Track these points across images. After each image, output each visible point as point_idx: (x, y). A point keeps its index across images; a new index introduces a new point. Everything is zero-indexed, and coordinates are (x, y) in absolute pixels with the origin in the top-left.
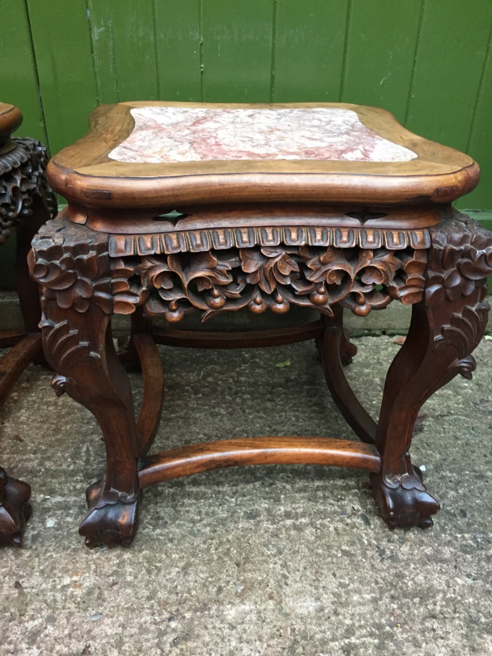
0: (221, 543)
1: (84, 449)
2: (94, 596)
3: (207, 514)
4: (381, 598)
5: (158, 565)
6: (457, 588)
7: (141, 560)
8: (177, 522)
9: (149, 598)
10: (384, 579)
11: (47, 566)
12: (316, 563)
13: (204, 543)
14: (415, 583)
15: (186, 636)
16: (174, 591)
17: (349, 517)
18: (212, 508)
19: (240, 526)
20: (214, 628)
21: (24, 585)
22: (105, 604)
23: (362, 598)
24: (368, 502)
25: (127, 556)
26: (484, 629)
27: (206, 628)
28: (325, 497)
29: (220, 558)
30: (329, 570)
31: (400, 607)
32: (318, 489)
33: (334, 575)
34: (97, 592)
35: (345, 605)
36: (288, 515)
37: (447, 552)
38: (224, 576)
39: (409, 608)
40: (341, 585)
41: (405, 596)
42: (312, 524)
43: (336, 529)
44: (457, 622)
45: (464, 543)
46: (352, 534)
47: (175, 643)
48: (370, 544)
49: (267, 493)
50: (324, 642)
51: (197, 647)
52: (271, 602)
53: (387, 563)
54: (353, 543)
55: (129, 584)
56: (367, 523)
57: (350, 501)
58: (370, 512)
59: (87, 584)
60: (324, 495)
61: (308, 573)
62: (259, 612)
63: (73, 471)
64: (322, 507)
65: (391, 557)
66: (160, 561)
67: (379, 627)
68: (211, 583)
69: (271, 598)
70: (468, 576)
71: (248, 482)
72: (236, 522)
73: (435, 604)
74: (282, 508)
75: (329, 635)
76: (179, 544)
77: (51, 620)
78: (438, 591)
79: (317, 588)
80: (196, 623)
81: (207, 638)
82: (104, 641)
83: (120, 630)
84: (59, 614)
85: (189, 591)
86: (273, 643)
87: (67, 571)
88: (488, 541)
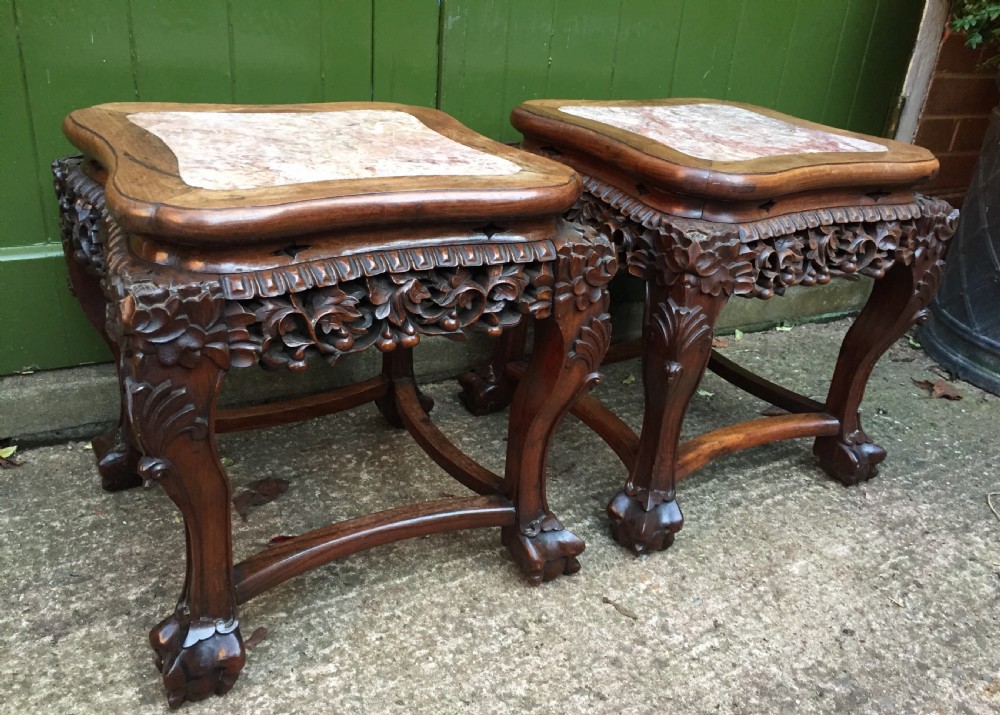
0: (734, 529)
2: (678, 591)
3: (699, 512)
4: (884, 531)
5: (703, 555)
6: (925, 512)
7: (685, 556)
9: (723, 578)
10: (874, 519)
11: (612, 582)
12: (818, 522)
13: (720, 531)
14: (896, 516)
15: (779, 593)
16: (736, 568)
17: (808, 487)
18: (698, 507)
19: (735, 513)
20: (792, 582)
21: (609, 599)
22: (693, 591)
23: (872, 534)
25: (670, 556)
26: (963, 531)
27: (786, 583)
28: (777, 478)
29: (744, 539)
30: (832, 524)
31: (902, 532)
32: (764, 473)
33: (838, 526)
34: (676, 586)
35: (867, 542)
36: (763, 497)
37: (897, 492)
38: (761, 549)
39: (907, 532)
40: (849, 531)
41: (898, 525)
42: (788, 498)
43: (808, 497)
44: (944, 532)
45: (902, 483)
46: (822, 498)
47: (776, 599)
49: (729, 486)
50: (876, 568)
51: (794, 597)
52: (815, 555)
53: (865, 509)
54: (830, 504)
56: (825, 487)
57: (798, 475)
58: (819, 480)
59: (661, 584)
60: (774, 477)
61: (820, 530)
62: (813, 563)
64: (782, 485)
65: (864, 505)
66: (701, 553)
67: (900, 548)
68: (757, 556)
69: (811, 552)
70: (924, 502)
71: (707, 482)
72: (728, 511)
73: (921, 525)
74: (753, 493)
75: (873, 562)
76: (701, 537)
77: (664, 614)
78: (915, 517)
79: (836, 537)
80: (776, 583)
81: (796, 589)
82: (723, 614)
83: (726, 604)
84: (666, 609)
85: (747, 565)
86: (843, 577)
87: (634, 581)
88: (917, 478)
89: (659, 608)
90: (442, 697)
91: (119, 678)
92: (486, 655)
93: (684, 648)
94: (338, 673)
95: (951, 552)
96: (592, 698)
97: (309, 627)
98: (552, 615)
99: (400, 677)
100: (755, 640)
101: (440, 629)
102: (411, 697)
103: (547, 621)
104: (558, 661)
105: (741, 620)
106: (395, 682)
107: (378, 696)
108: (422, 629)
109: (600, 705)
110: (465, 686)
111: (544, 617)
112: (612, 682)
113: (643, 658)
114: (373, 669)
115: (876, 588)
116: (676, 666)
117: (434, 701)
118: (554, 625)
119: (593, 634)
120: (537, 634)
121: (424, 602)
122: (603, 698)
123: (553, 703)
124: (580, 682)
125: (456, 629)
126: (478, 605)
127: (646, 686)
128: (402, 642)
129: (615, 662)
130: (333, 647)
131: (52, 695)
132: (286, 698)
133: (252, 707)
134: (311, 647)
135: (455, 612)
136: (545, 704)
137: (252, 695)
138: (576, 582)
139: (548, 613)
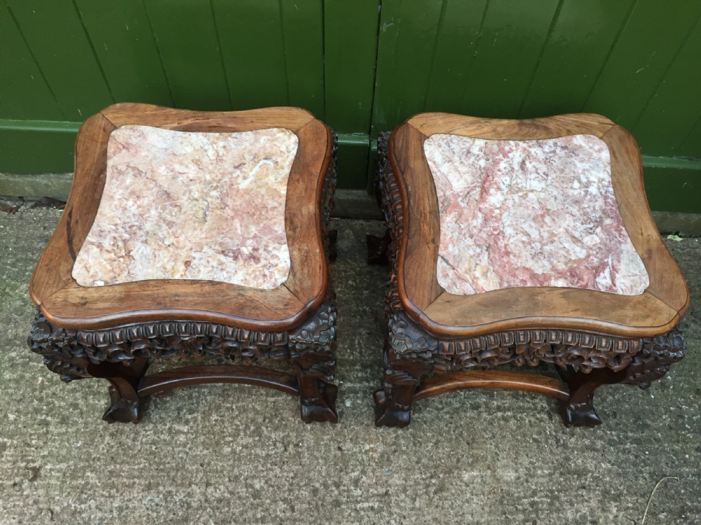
0: (456, 427)
1: (357, 342)
2: (385, 460)
3: (446, 403)
4: (554, 474)
5: (420, 440)
6: (601, 470)
7: (409, 436)
8: (428, 409)
9: (417, 463)
10: (557, 460)
11: (353, 436)
12: (516, 446)
13: (446, 426)
14: (576, 465)
15: (441, 489)
16: (431, 459)
17: (539, 413)
18: (449, 399)
19: (468, 415)
20: (457, 484)
21: (343, 448)
22: (393, 464)
23: (543, 472)
24: (553, 401)
25: (400, 432)
26: (612, 498)
27: (452, 484)
28: (524, 396)
29: (456, 438)
30: (524, 451)
31: (565, 481)
33: (527, 455)
34: (386, 456)
35: (532, 476)
36: (499, 409)
37: (599, 444)
38: (460, 451)
39: (570, 482)
40: (531, 463)
41: (569, 473)
42: (515, 417)
43: (530, 421)
44: (597, 492)
45: (611, 438)
46: (540, 426)
47: (436, 493)
48: (551, 434)
50: (519, 498)
51: (448, 496)
52: (489, 471)
53: (560, 449)
54: (539, 433)
55: (404, 452)
56: (551, 418)
57: (541, 400)
58: (553, 409)
59: (379, 450)
60: (523, 394)
61: (511, 453)
62: (482, 477)
63: (353, 360)
64: (522, 404)
65: (563, 445)
66: (420, 438)
67: (552, 492)
68: (452, 455)
69: (489, 468)
70: (609, 462)
72: (465, 411)
73: (586, 480)
74: (495, 403)
75: (522, 494)
76: (431, 425)
77: (363, 472)
78: (590, 471)
79: (516, 464)
80: (446, 481)
81: (453, 491)
82: (396, 488)
83: (404, 482)
84: (367, 469)
85: (440, 459)
86: (491, 497)
87: (366, 440)
88: (627, 438)
89: (364, 466)
90: (222, 472)
91: (103, 391)
92: (257, 456)
93: (356, 501)
94: (188, 432)
95: (585, 510)
96: (288, 507)
97: (190, 397)
98: (306, 445)
99: (211, 449)
100: (398, 514)
101: (247, 427)
102: (209, 464)
103: (301, 447)
104: (287, 477)
105: (402, 496)
106: (208, 451)
107: (196, 455)
108: (239, 423)
109: (288, 514)
110: (236, 470)
111: (301, 444)
112: (305, 503)
113: (331, 496)
114: (202, 438)
115: (505, 513)
116: (344, 509)
117: (217, 472)
118: (302, 452)
119: (317, 467)
120: (290, 454)
121: (250, 405)
122: (293, 509)
123: (268, 501)
124: (289, 495)
125: (254, 432)
126: (274, 420)
127: (319, 514)
128: (225, 427)
129: (315, 491)
130: (193, 416)
131: (75, 388)
132: (158, 437)
133: (143, 435)
134: (185, 411)
135: (260, 420)
136: (263, 500)
137: (147, 428)
138: (334, 427)
139: (305, 441)
